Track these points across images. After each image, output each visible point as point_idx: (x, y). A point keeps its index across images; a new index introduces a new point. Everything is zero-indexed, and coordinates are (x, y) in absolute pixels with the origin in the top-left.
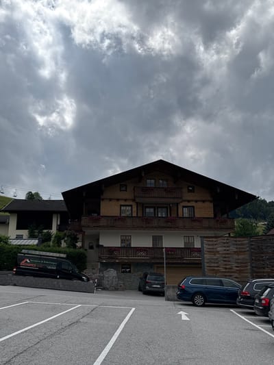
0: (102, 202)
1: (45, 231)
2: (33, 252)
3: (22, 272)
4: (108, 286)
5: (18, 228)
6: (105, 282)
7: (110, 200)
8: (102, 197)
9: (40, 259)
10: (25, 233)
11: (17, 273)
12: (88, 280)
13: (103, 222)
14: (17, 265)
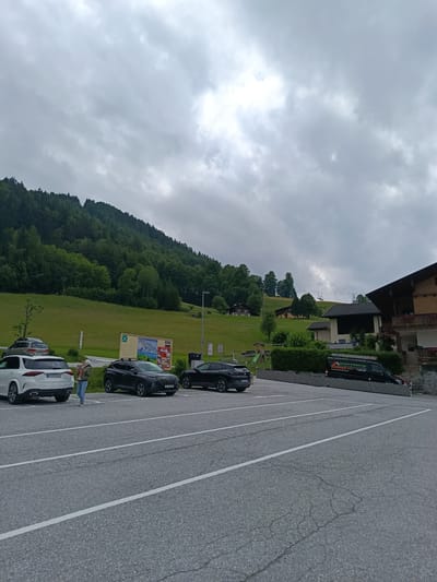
0: (415, 300)
1: (367, 334)
2: (343, 355)
3: (334, 374)
4: (430, 391)
5: (339, 333)
6: (426, 386)
7: (425, 296)
8: (415, 294)
9: (350, 362)
10: (347, 337)
11: (329, 376)
12: (403, 382)
13: (418, 321)
14: (329, 369)
